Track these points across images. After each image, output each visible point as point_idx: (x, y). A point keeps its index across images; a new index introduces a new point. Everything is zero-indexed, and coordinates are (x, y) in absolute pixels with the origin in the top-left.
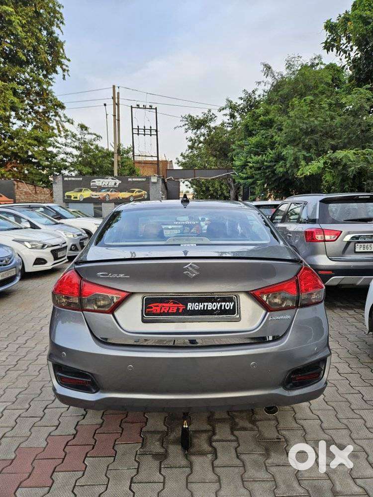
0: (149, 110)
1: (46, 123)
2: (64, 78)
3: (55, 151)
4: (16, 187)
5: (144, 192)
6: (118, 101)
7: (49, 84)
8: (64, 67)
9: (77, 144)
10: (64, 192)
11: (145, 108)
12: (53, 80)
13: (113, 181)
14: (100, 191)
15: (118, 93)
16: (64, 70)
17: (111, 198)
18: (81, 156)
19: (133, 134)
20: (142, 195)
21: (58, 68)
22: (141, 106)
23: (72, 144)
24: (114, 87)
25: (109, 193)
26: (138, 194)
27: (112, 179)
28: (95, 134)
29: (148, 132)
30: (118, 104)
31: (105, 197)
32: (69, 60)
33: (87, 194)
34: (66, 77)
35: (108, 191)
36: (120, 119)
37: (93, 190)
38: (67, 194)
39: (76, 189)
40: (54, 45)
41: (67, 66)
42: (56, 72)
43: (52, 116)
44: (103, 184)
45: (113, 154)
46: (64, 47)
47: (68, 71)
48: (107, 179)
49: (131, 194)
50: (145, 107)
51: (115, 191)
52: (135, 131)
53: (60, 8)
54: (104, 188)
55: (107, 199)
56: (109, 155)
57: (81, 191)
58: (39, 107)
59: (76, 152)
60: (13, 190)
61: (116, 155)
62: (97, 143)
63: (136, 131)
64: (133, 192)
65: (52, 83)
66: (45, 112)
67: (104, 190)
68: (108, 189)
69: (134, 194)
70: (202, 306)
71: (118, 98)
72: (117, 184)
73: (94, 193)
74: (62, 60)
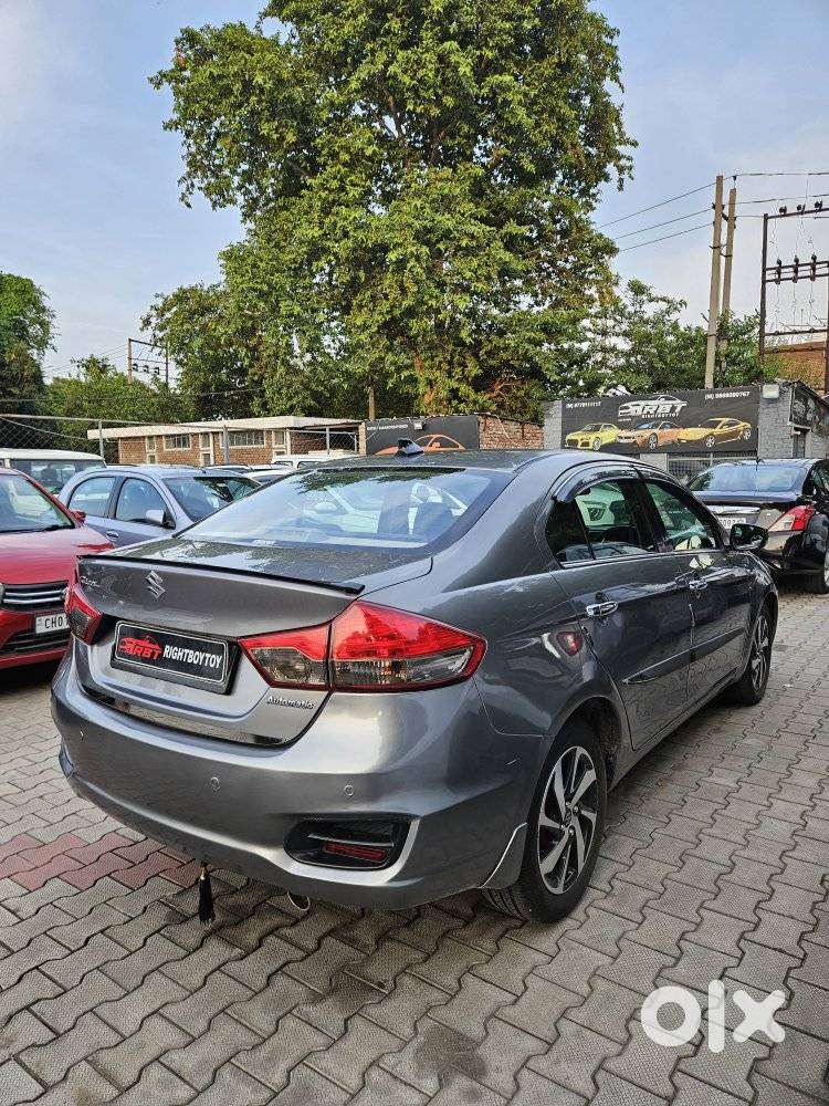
0: (814, 215)
1: (577, 290)
2: (621, 188)
3: (585, 346)
4: (482, 427)
5: (743, 424)
6: (732, 210)
7: (589, 207)
8: (623, 162)
9: (625, 327)
10: (564, 434)
11: (802, 213)
12: (598, 197)
13: (667, 402)
14: (636, 428)
15: (733, 192)
16: (621, 170)
17: (661, 443)
18: (634, 352)
19: (764, 282)
20: (737, 432)
21: (610, 169)
22: (792, 209)
23: (617, 328)
24: (720, 179)
25: (656, 431)
26: (726, 429)
27: (667, 399)
28: (664, 300)
29: (805, 271)
30: (731, 219)
31: (647, 441)
32: (635, 144)
33: (609, 435)
34: (627, 180)
35: (655, 426)
36: (734, 253)
37: (622, 426)
38: (570, 437)
39: (588, 427)
40: (602, 122)
41: (629, 159)
42: (607, 178)
43: (591, 273)
44: (645, 412)
45: (705, 338)
46: (623, 119)
47: (630, 168)
48: (655, 399)
49: (709, 431)
50: (801, 211)
51: (672, 427)
52: (770, 275)
53: (612, 37)
54: (647, 421)
55: (653, 446)
56: (694, 341)
57: (597, 429)
58: (566, 261)
59: (624, 345)
60: (477, 433)
61: (712, 342)
62: (674, 317)
63: (773, 274)
64: (714, 425)
65: (594, 204)
66: (577, 268)
67: (646, 426)
68: (655, 421)
69: (717, 431)
70: (181, 654)
71: (732, 204)
72: (678, 410)
73: (624, 433)
74: (619, 148)
